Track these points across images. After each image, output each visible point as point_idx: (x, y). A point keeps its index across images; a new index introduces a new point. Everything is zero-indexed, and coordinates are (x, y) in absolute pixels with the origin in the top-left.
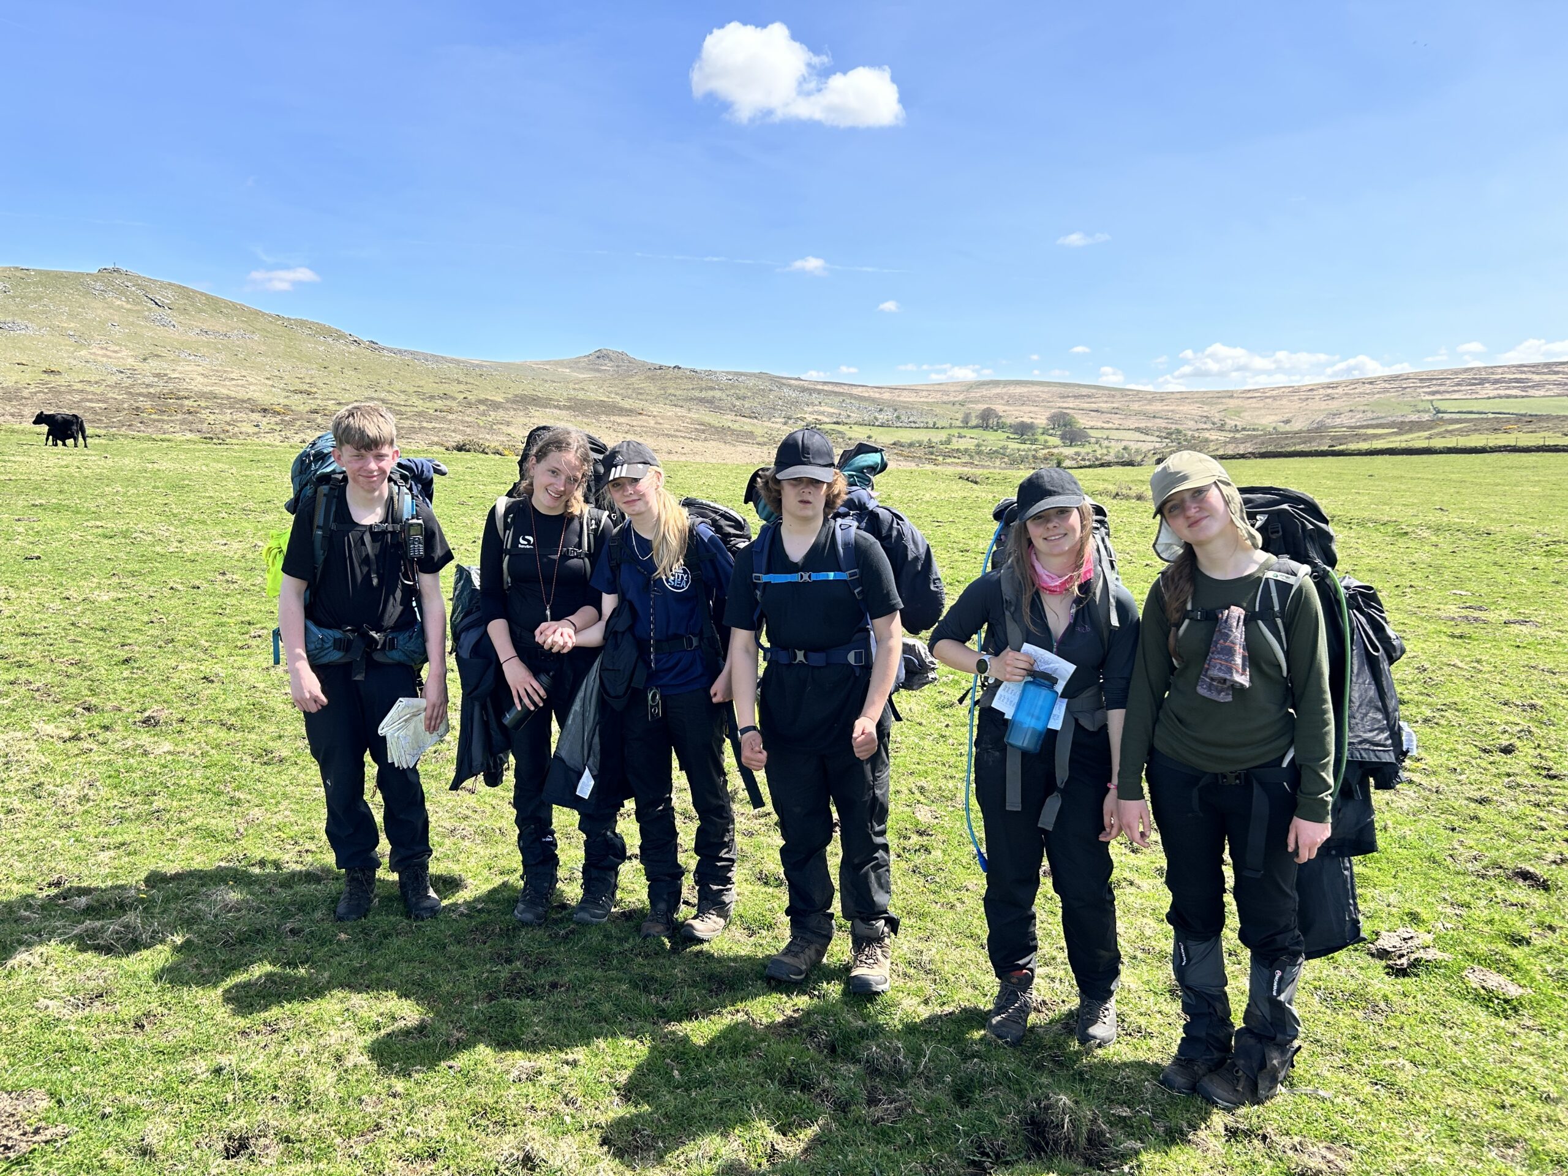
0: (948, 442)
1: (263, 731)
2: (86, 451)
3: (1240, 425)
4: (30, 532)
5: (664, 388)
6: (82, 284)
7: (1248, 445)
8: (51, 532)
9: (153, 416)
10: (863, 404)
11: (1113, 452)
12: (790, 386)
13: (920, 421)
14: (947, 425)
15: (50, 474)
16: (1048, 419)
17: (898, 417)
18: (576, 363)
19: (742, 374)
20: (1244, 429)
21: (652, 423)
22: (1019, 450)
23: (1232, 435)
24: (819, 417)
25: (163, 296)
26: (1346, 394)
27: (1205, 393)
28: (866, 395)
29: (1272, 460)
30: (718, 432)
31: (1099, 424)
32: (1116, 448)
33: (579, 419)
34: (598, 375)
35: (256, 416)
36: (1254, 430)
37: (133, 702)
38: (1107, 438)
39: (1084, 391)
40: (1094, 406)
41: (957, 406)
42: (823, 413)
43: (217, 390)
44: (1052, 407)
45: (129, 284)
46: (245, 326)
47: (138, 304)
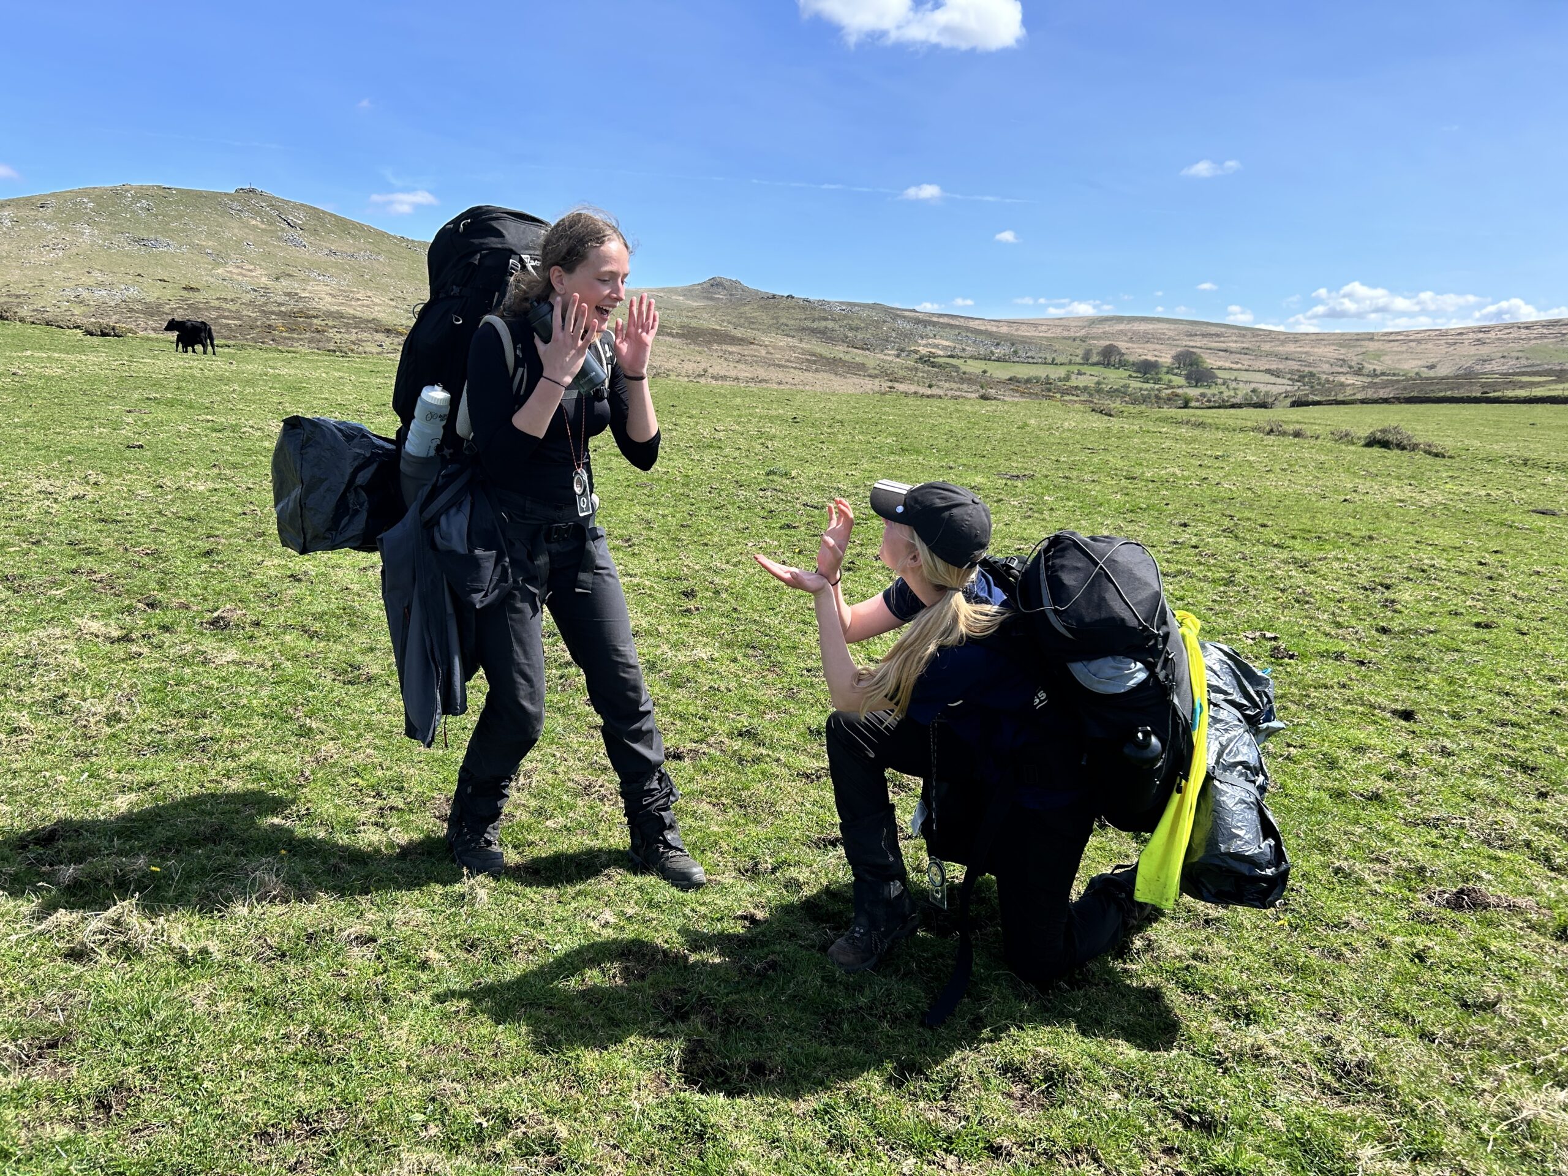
0: (1067, 378)
1: (351, 641)
2: (214, 358)
3: (1379, 369)
4: (139, 423)
5: (777, 318)
6: (220, 204)
7: (1388, 390)
8: (161, 423)
9: (284, 334)
10: (979, 338)
11: (1240, 394)
12: (904, 317)
13: (1038, 356)
14: (1067, 361)
15: (172, 374)
16: (1173, 357)
17: (1015, 352)
18: (690, 291)
19: (855, 305)
20: (1383, 374)
21: (763, 352)
22: (1141, 389)
23: (1370, 379)
24: (933, 350)
25: (295, 217)
26: (1499, 339)
27: (1343, 334)
28: (983, 328)
29: (1418, 406)
30: (830, 363)
31: (1228, 365)
32: (1244, 390)
33: (692, 346)
34: (711, 303)
35: (379, 336)
36: (1394, 375)
37: (205, 600)
38: (1236, 380)
39: (1213, 330)
40: (1223, 346)
41: (1078, 342)
42: (936, 346)
43: (343, 309)
44: (1177, 346)
45: (264, 204)
46: (370, 247)
47: (273, 224)
